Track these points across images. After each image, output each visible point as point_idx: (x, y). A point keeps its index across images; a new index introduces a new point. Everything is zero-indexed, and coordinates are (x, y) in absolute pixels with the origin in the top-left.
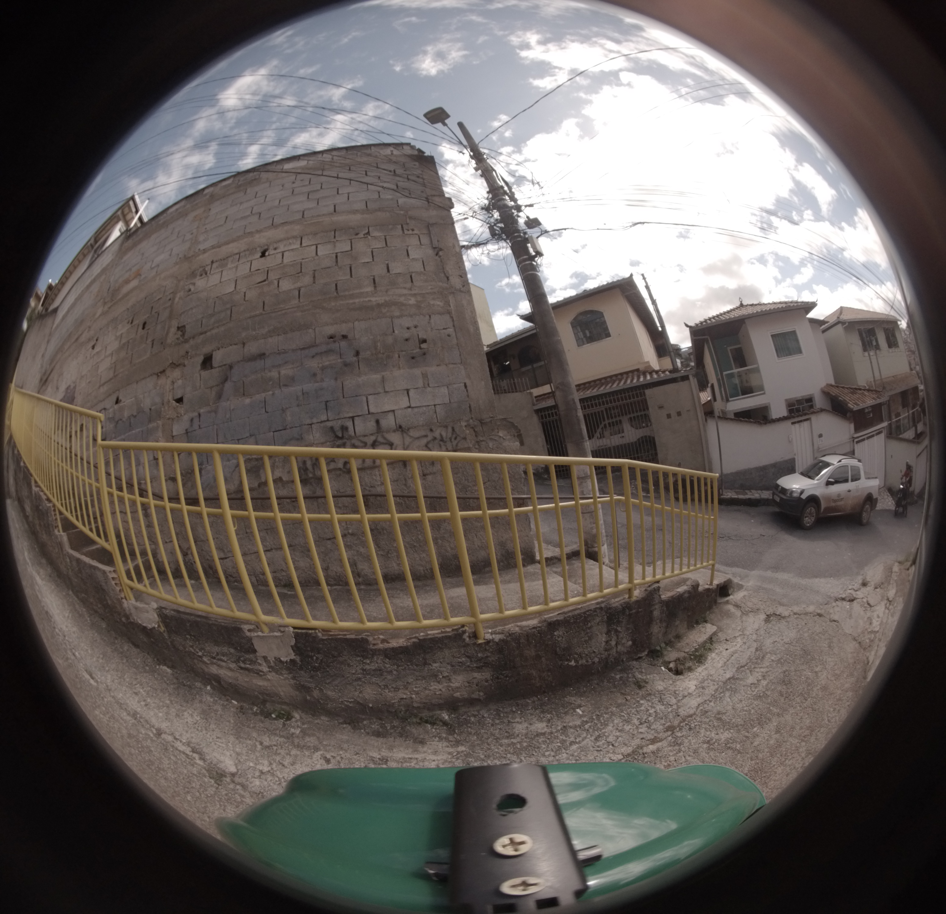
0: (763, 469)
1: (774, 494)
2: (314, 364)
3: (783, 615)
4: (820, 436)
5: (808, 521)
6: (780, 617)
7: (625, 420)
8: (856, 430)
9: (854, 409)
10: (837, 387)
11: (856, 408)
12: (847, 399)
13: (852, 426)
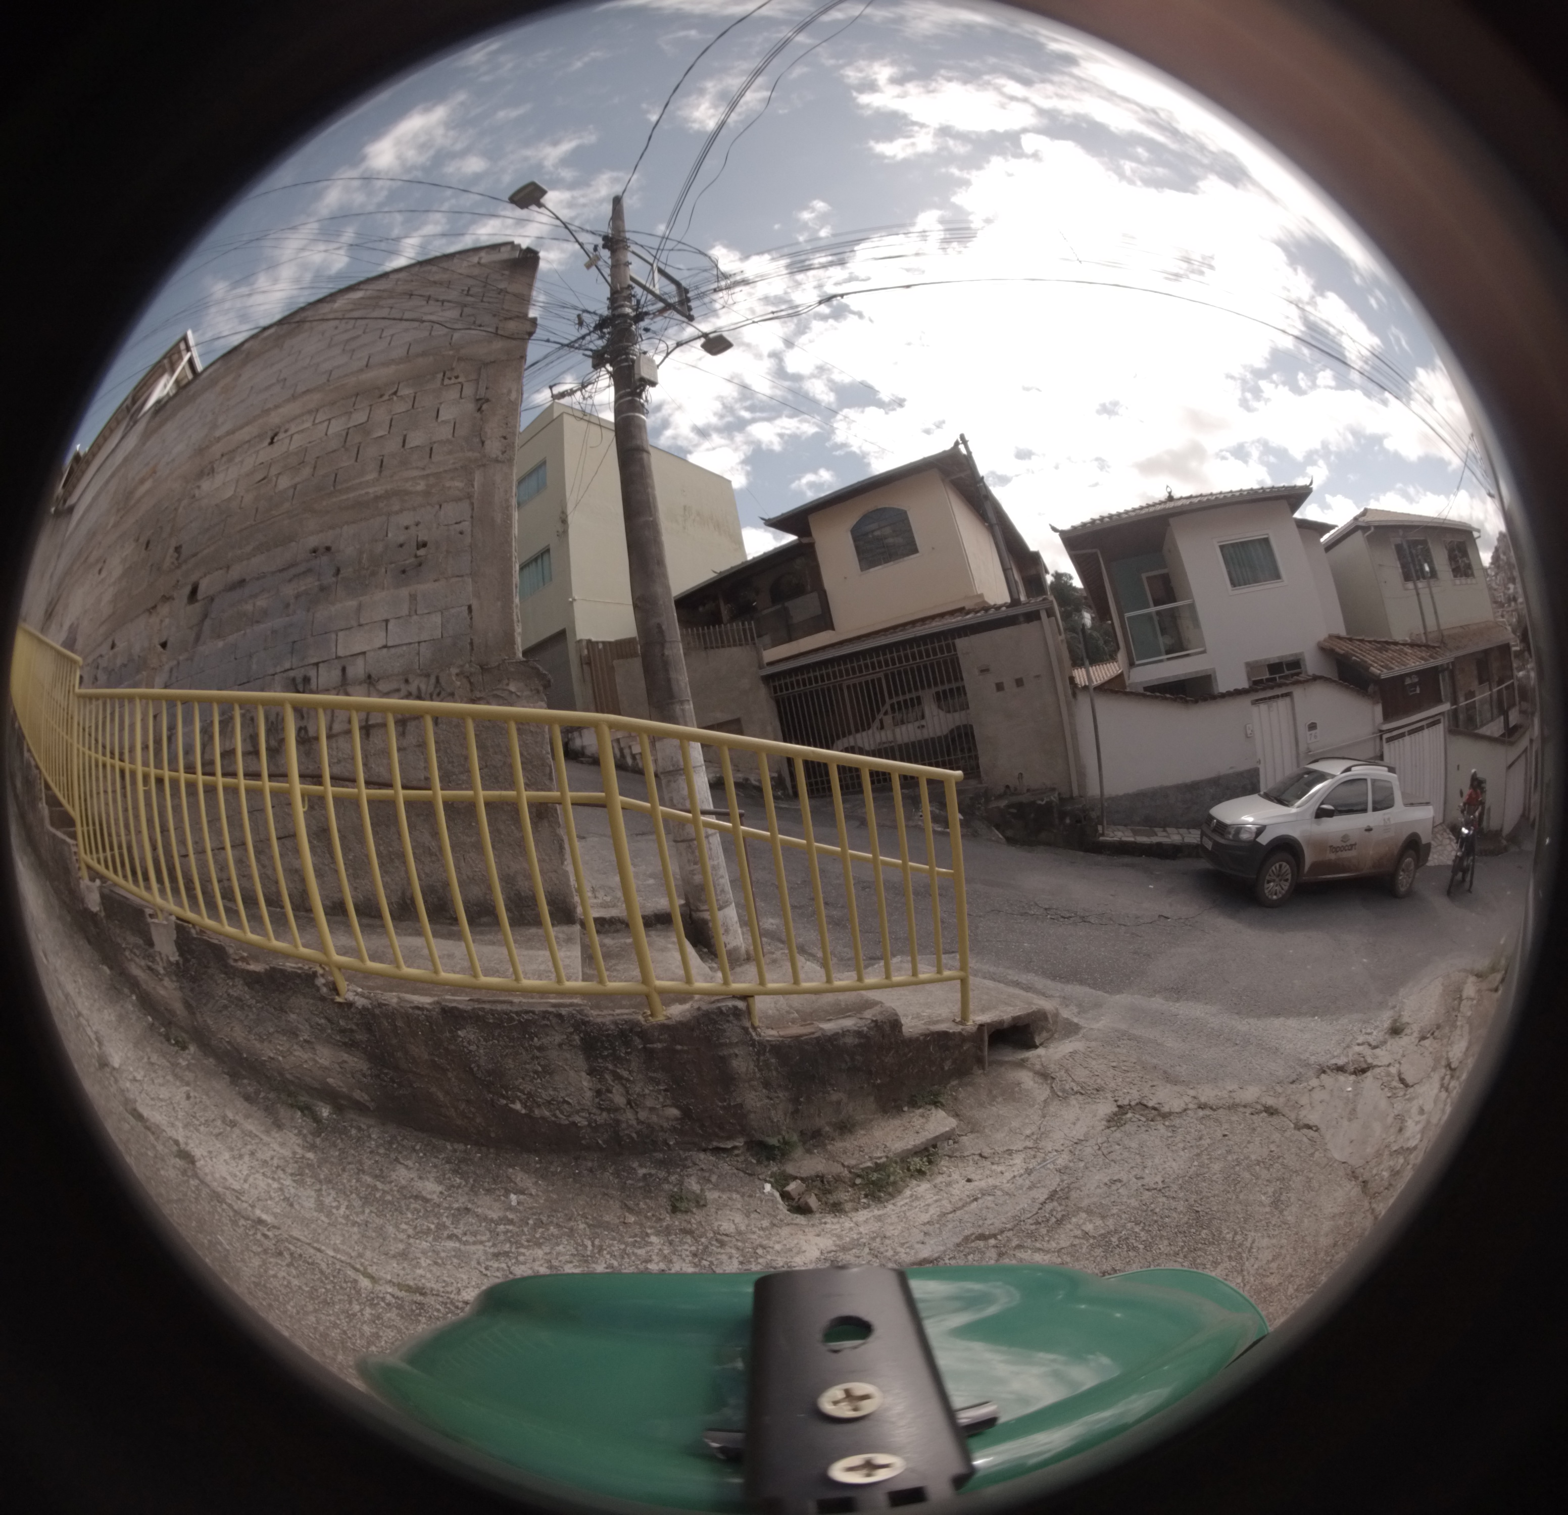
0: (1193, 787)
1: (1203, 834)
3: (1166, 1109)
4: (1312, 727)
5: (1274, 889)
6: (1159, 1114)
8: (1387, 717)
9: (1383, 677)
10: (1350, 640)
11: (1385, 674)
12: (1369, 659)
13: (1379, 709)
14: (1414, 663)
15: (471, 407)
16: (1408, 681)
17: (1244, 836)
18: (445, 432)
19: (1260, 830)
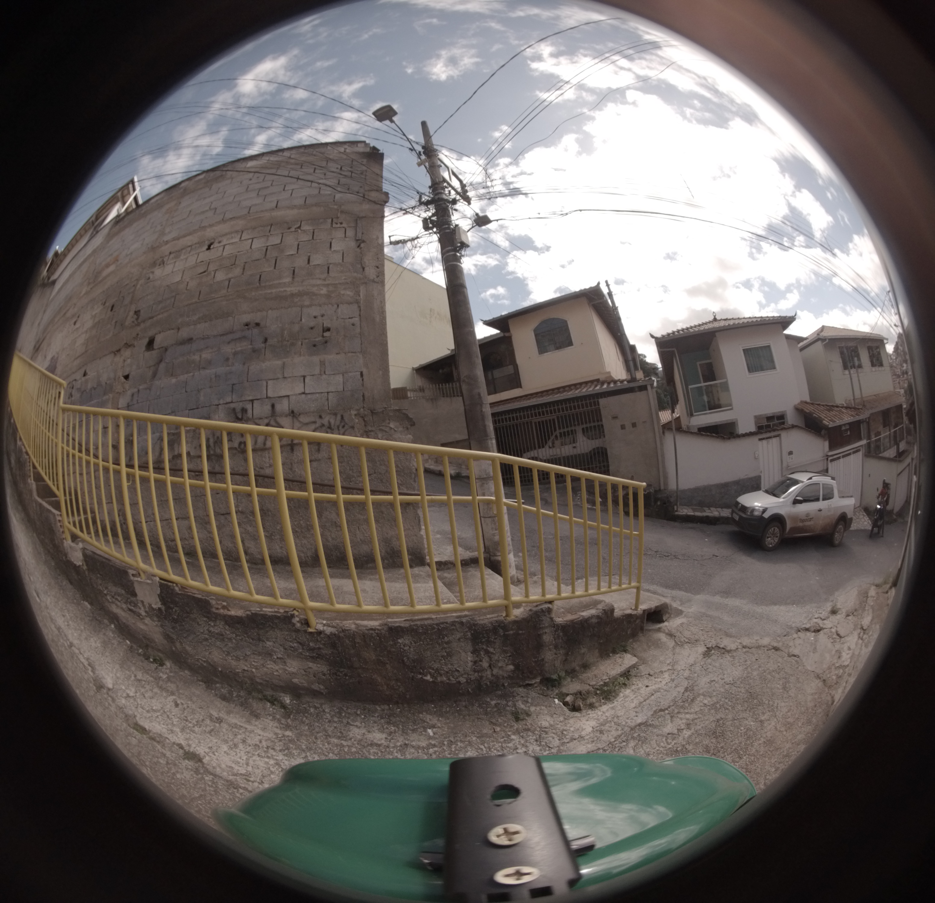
2: (228, 349)
4: (790, 453)
5: (770, 541)
7: (579, 429)
8: (831, 448)
9: (830, 426)
10: (812, 404)
11: (831, 425)
12: (822, 416)
13: (827, 444)
14: (847, 418)
15: (353, 244)
16: (843, 428)
17: (756, 513)
18: (337, 258)
19: (765, 510)
